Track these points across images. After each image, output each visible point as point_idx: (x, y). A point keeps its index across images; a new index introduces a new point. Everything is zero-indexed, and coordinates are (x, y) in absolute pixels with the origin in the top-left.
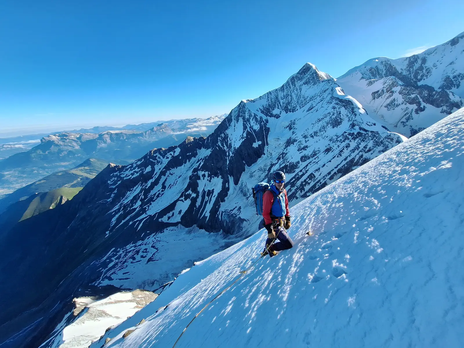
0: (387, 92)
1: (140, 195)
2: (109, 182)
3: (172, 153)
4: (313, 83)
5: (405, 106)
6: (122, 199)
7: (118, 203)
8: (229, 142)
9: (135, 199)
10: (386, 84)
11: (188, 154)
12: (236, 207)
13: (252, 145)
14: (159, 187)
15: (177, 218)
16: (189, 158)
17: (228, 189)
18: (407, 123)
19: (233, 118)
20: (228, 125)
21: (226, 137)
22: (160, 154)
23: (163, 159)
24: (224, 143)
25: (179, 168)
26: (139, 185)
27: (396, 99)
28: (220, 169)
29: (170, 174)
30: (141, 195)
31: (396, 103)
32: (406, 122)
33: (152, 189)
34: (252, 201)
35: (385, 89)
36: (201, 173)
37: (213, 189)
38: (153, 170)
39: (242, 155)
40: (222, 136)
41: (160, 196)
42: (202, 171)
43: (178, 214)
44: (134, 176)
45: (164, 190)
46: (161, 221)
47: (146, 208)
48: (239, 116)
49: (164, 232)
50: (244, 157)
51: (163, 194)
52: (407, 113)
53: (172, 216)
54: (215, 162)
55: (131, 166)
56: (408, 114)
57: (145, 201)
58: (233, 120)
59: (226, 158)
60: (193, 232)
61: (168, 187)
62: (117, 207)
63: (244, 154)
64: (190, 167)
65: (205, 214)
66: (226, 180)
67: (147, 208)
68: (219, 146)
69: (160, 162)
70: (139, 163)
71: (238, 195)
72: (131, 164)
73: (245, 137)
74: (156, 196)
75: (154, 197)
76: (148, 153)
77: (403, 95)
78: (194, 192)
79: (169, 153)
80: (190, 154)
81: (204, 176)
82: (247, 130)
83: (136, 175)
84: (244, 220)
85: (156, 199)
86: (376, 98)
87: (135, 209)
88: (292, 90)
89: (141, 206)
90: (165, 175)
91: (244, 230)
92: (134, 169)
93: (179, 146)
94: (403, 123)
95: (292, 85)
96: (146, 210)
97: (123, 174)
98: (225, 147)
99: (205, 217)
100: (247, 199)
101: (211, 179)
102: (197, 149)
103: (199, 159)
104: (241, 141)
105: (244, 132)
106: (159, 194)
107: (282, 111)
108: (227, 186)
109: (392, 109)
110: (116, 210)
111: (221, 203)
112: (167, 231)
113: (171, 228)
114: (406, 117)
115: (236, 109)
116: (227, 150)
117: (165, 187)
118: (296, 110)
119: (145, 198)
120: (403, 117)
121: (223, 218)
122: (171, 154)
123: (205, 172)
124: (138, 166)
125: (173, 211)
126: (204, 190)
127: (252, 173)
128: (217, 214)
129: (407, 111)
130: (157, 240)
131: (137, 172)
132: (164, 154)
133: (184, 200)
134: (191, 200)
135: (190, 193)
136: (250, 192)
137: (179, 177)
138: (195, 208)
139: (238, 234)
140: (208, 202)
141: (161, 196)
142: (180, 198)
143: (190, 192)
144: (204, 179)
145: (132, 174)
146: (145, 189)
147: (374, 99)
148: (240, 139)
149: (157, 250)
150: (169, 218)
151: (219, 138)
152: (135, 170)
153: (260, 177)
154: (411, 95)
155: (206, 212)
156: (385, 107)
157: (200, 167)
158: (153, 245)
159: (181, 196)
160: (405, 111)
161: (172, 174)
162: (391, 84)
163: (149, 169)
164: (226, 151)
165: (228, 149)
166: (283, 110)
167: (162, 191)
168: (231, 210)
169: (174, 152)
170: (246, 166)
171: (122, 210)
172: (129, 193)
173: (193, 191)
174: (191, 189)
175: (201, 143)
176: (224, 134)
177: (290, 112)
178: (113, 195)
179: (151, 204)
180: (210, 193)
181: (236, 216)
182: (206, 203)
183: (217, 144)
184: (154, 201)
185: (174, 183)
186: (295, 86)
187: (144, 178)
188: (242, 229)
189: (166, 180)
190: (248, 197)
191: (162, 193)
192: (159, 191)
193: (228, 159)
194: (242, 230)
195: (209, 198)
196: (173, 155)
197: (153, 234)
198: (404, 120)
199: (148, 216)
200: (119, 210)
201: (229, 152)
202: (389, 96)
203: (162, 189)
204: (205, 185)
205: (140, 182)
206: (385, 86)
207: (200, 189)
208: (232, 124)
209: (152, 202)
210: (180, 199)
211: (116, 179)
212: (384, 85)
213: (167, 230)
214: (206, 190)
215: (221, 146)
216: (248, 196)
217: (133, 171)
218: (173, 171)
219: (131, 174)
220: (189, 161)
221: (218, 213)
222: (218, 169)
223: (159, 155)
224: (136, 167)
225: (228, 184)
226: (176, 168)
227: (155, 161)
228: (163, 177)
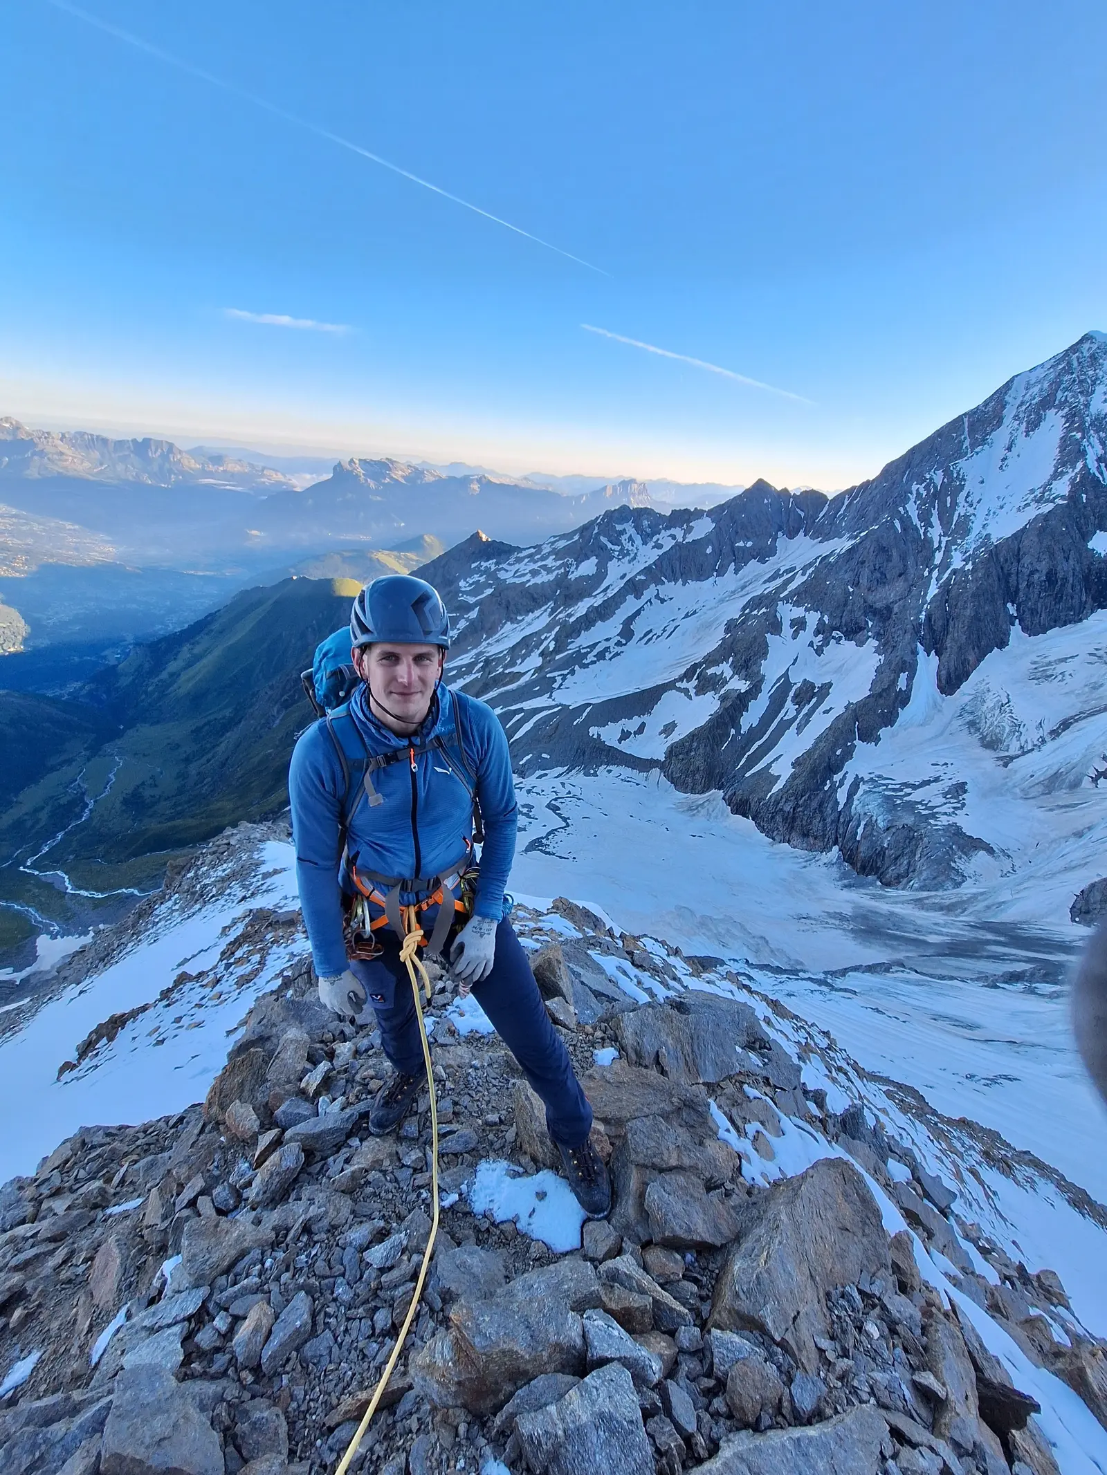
1: (543, 637)
2: (462, 583)
3: (678, 532)
6: (485, 640)
7: (472, 649)
8: (960, 510)
9: (526, 645)
11: (741, 544)
12: (937, 780)
13: (1086, 537)
14: (608, 630)
15: (654, 747)
16: (740, 559)
17: (904, 699)
19: (1009, 412)
20: (967, 443)
21: (953, 486)
22: (638, 528)
23: (640, 547)
24: (935, 512)
25: (692, 584)
26: (546, 610)
28: (884, 615)
29: (657, 596)
30: (546, 638)
33: (587, 629)
34: (1035, 780)
36: (789, 613)
37: (830, 685)
38: (601, 575)
39: (1014, 577)
40: (931, 479)
41: (608, 656)
42: (797, 604)
43: (660, 734)
44: (538, 580)
45: (624, 642)
46: (595, 737)
47: (554, 680)
48: (1047, 402)
49: (595, 775)
50: (1023, 585)
51: (617, 654)
53: (635, 733)
54: (864, 581)
55: (533, 550)
57: (557, 657)
58: (1007, 421)
59: (926, 573)
60: (703, 812)
61: (641, 639)
62: (465, 659)
63: (1027, 572)
64: (733, 592)
65: (769, 766)
66: (904, 662)
67: (559, 680)
68: (906, 520)
69: (629, 555)
70: (562, 544)
71: (948, 732)
72: (534, 547)
73: (1063, 497)
74: (595, 652)
75: (588, 653)
76: (597, 518)
78: (743, 672)
79: (669, 532)
80: (749, 544)
81: (799, 624)
82: (1080, 465)
83: (544, 578)
84: (975, 845)
85: (593, 662)
87: (520, 675)
89: (539, 670)
90: (638, 597)
91: (968, 889)
92: (544, 558)
93: (710, 513)
96: (556, 685)
97: (507, 571)
98: (932, 527)
99: (767, 778)
100: (1006, 765)
101: (826, 642)
102: (780, 534)
103: (779, 570)
104: (1032, 512)
105: (1056, 476)
106: (607, 649)
108: (902, 683)
110: (462, 666)
111: (857, 742)
112: (609, 777)
113: (625, 771)
115: (1041, 373)
116: (940, 542)
117: (632, 633)
119: (557, 650)
121: (856, 802)
122: (673, 537)
123: (807, 610)
124: (558, 554)
125: (645, 718)
126: (786, 675)
127: (1050, 663)
128: (831, 779)
130: (569, 793)
131: (549, 570)
132: (649, 530)
133: (692, 692)
134: (723, 699)
135: (722, 673)
136: (1023, 739)
137: (687, 616)
138: (733, 731)
139: (933, 893)
140: (795, 725)
141: (610, 659)
142: (681, 679)
143: (725, 669)
144: (795, 637)
145: (534, 573)
146: (564, 625)
148: (1028, 505)
149: (564, 824)
150: (625, 735)
151: (915, 487)
152: (544, 563)
153: (1094, 688)
155: (777, 759)
157: (786, 593)
158: (553, 802)
159: (687, 676)
161: (663, 601)
163: (588, 567)
164: (936, 545)
165: (944, 539)
167: (619, 644)
168: (906, 785)
169: (689, 530)
170: (1016, 630)
171: (478, 671)
172: (508, 626)
173: (737, 669)
174: (731, 659)
175: (803, 515)
176: (948, 473)
178: (462, 624)
179: (573, 672)
180: (811, 694)
181: (933, 816)
182: (785, 725)
183: (901, 509)
184: (586, 666)
185: (664, 631)
187: (568, 592)
188: (959, 879)
189: (638, 613)
190: (1012, 758)
191: (618, 649)
192: (607, 640)
193: (938, 579)
194: (958, 885)
195: (798, 713)
196: (680, 540)
197: (560, 770)
199: (557, 706)
200: (470, 667)
201: (947, 552)
203: (619, 638)
204: (795, 660)
205: (551, 604)
207: (772, 669)
208: (1000, 437)
209: (577, 667)
210: (678, 685)
211: (482, 579)
213: (610, 771)
214: (797, 679)
215: (916, 521)
216: (1011, 753)
217: (540, 564)
218: (669, 588)
219: (530, 572)
220: (736, 571)
221: (837, 778)
222: (871, 610)
223: (631, 531)
224: (549, 554)
225: (910, 679)
226: (684, 585)
227: (613, 547)
228: (630, 598)
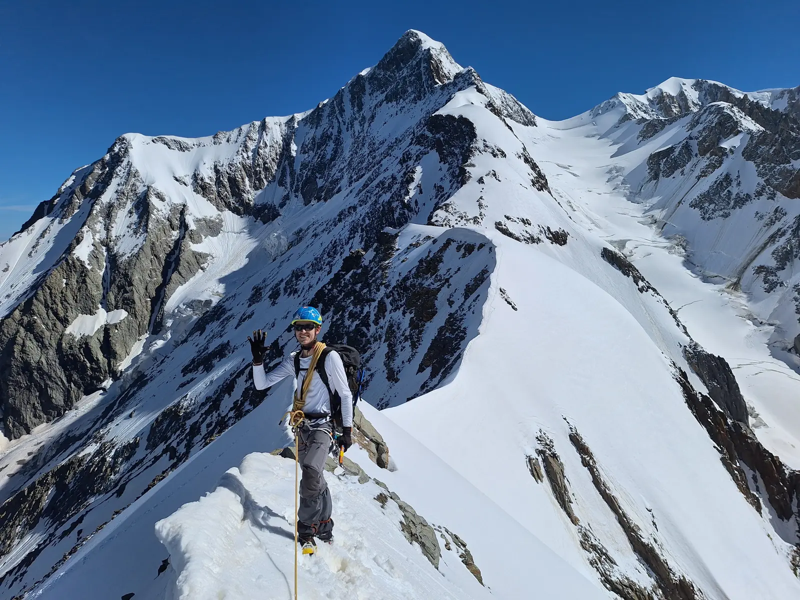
0: (703, 152)
4: (413, 96)
5: (772, 206)
10: (700, 127)
18: (779, 273)
27: (733, 176)
31: (734, 190)
32: (778, 269)
35: (694, 144)
52: (779, 230)
56: (784, 234)
77: (759, 160)
86: (661, 175)
88: (347, 121)
94: (763, 275)
95: (353, 104)
107: (292, 196)
109: (721, 213)
114: (777, 249)
118: (335, 190)
120: (763, 248)
129: (778, 225)
147: (656, 177)
154: (789, 162)
156: (693, 205)
160: (772, 222)
162: (713, 125)
166: (296, 191)
177: (319, 199)
186: (360, 109)
198: (767, 259)
202: (708, 166)
206: (695, 132)
212: (690, 132)
